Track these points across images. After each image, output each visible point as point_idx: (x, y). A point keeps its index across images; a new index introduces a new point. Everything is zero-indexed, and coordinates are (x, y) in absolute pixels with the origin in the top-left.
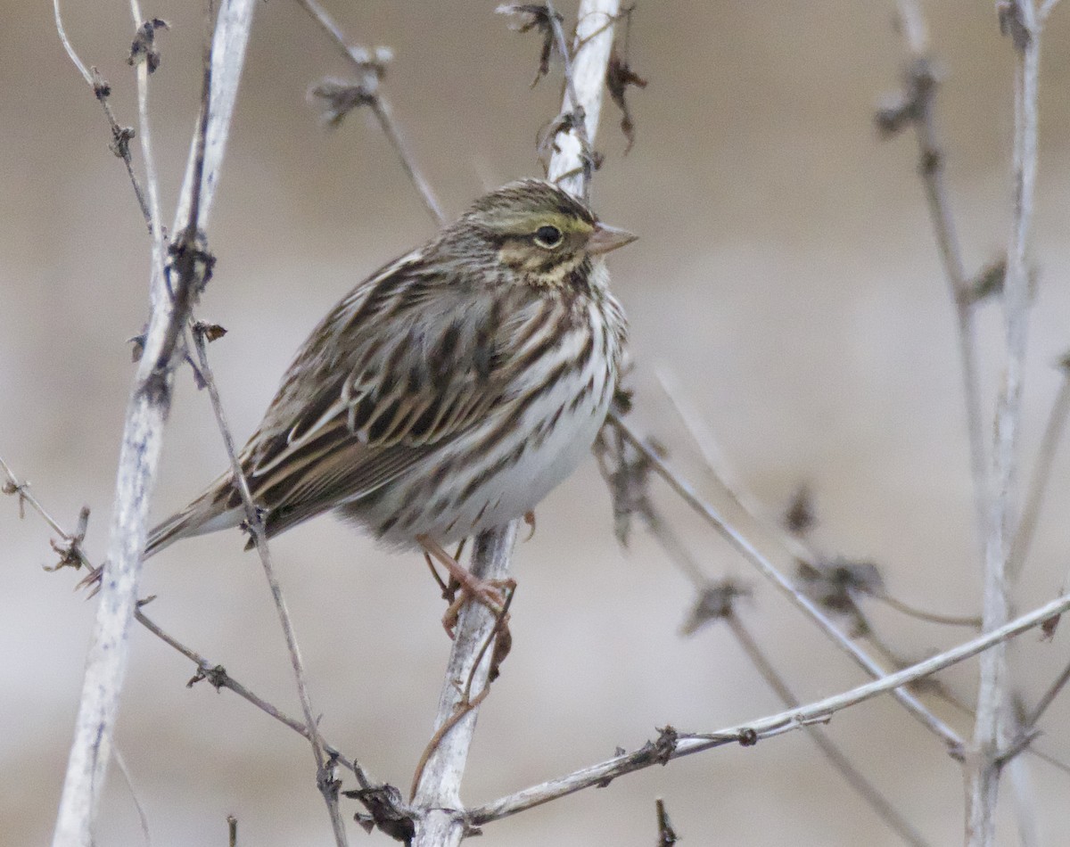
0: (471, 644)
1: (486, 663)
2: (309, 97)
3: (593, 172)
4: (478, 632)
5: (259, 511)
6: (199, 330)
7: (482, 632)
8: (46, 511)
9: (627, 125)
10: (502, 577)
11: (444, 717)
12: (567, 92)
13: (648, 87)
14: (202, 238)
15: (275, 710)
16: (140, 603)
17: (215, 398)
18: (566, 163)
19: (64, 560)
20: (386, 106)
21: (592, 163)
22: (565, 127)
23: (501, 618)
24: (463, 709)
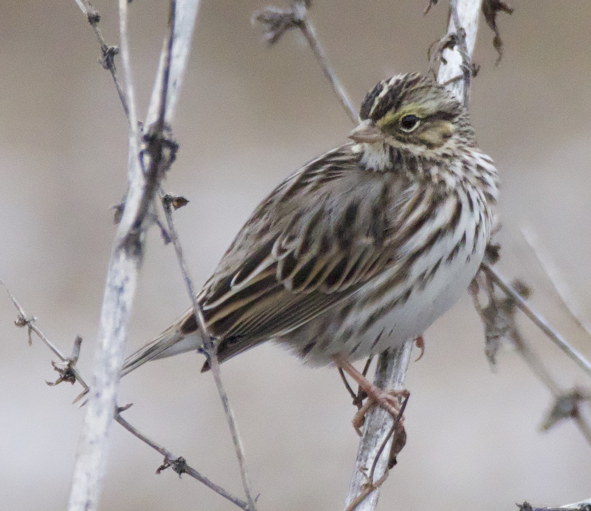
0: (374, 440)
1: (386, 454)
2: (253, 21)
3: (471, 78)
4: (380, 430)
5: (212, 339)
6: (167, 200)
7: (383, 431)
8: (49, 339)
9: (497, 43)
10: (399, 388)
11: (354, 495)
12: (452, 17)
13: (514, 13)
14: (168, 129)
15: (223, 490)
16: (120, 410)
17: (179, 252)
18: (451, 72)
19: (63, 376)
20: (312, 29)
21: (471, 72)
22: (450, 44)
23: (398, 419)
24: (367, 490)
